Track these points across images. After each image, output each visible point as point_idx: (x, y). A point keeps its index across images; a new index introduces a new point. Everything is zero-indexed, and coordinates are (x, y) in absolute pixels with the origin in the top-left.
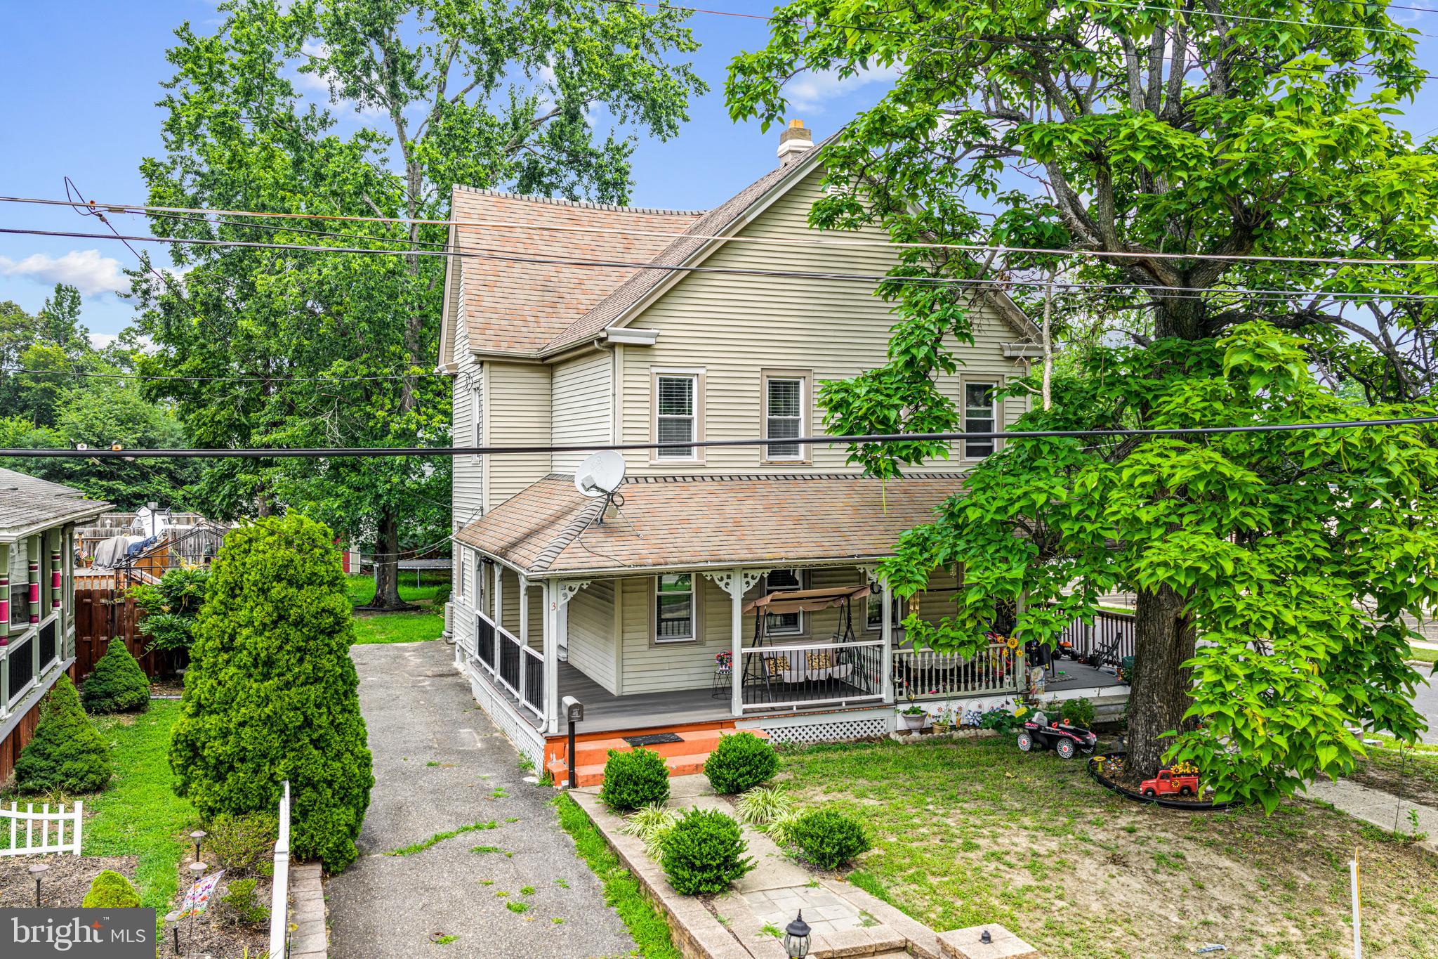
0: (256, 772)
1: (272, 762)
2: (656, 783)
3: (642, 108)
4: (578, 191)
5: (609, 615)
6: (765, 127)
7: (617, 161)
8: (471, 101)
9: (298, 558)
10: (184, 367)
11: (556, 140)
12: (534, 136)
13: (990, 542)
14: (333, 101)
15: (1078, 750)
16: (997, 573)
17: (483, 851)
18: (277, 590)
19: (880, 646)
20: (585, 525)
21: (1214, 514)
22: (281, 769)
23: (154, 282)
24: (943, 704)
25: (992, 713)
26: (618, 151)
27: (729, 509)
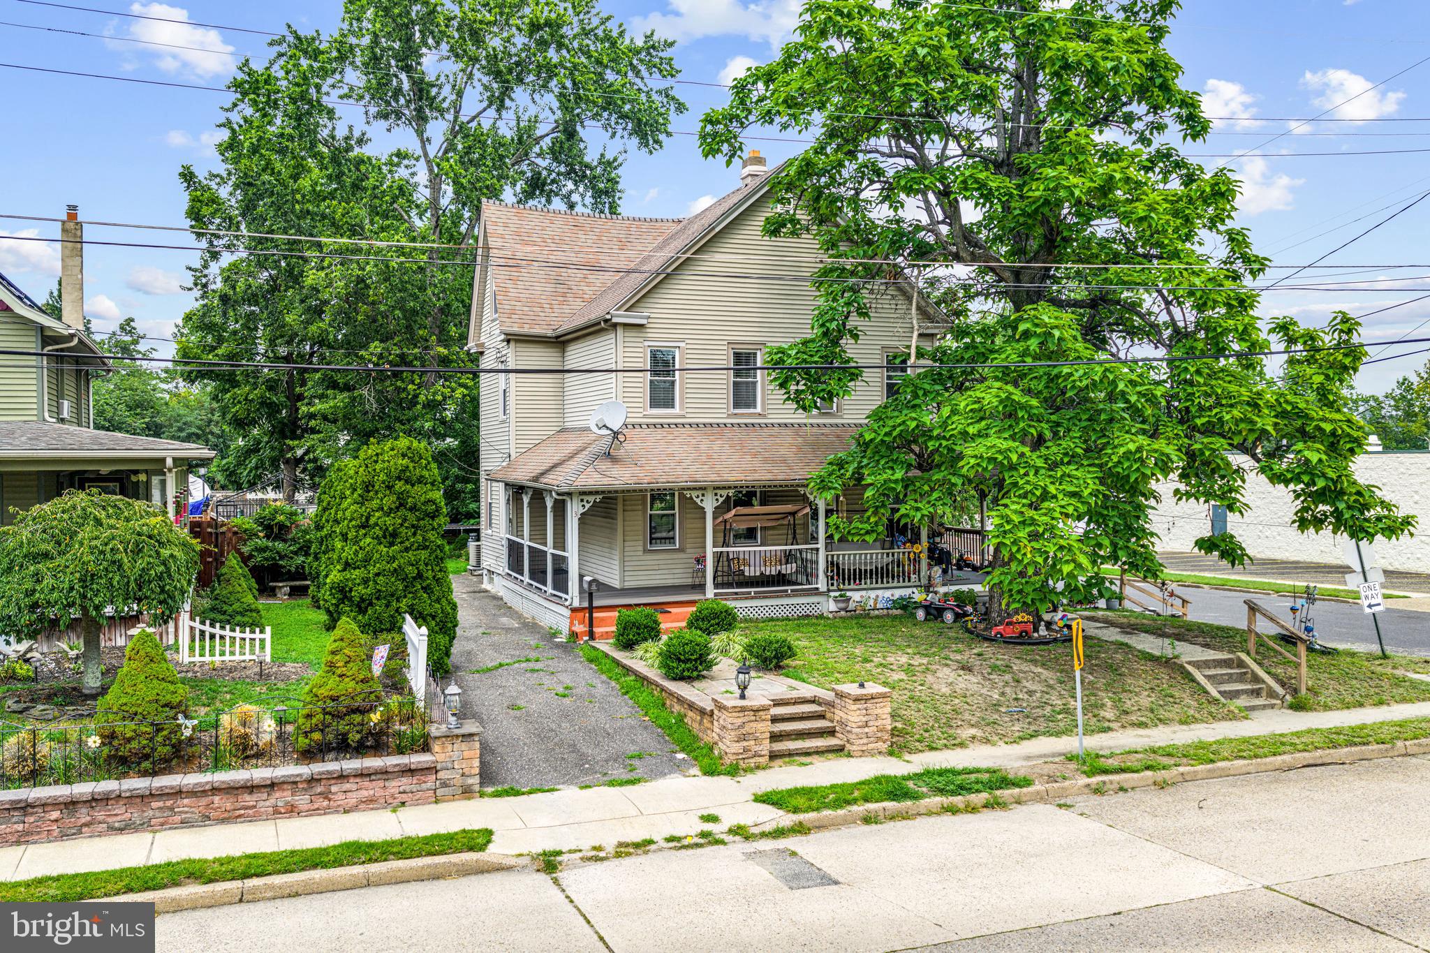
0: (387, 606)
1: (398, 600)
2: (653, 629)
3: (630, 125)
4: (575, 198)
5: (613, 530)
6: (729, 163)
7: (609, 173)
8: (486, 124)
9: (411, 465)
10: (220, 352)
11: (556, 153)
12: (536, 149)
13: (882, 457)
14: (368, 123)
15: (958, 617)
16: (885, 476)
17: (533, 671)
18: (399, 486)
19: (817, 550)
20: (597, 457)
21: (1010, 426)
22: (403, 605)
23: (211, 277)
24: (864, 593)
25: (902, 598)
26: (609, 165)
27: (703, 447)
